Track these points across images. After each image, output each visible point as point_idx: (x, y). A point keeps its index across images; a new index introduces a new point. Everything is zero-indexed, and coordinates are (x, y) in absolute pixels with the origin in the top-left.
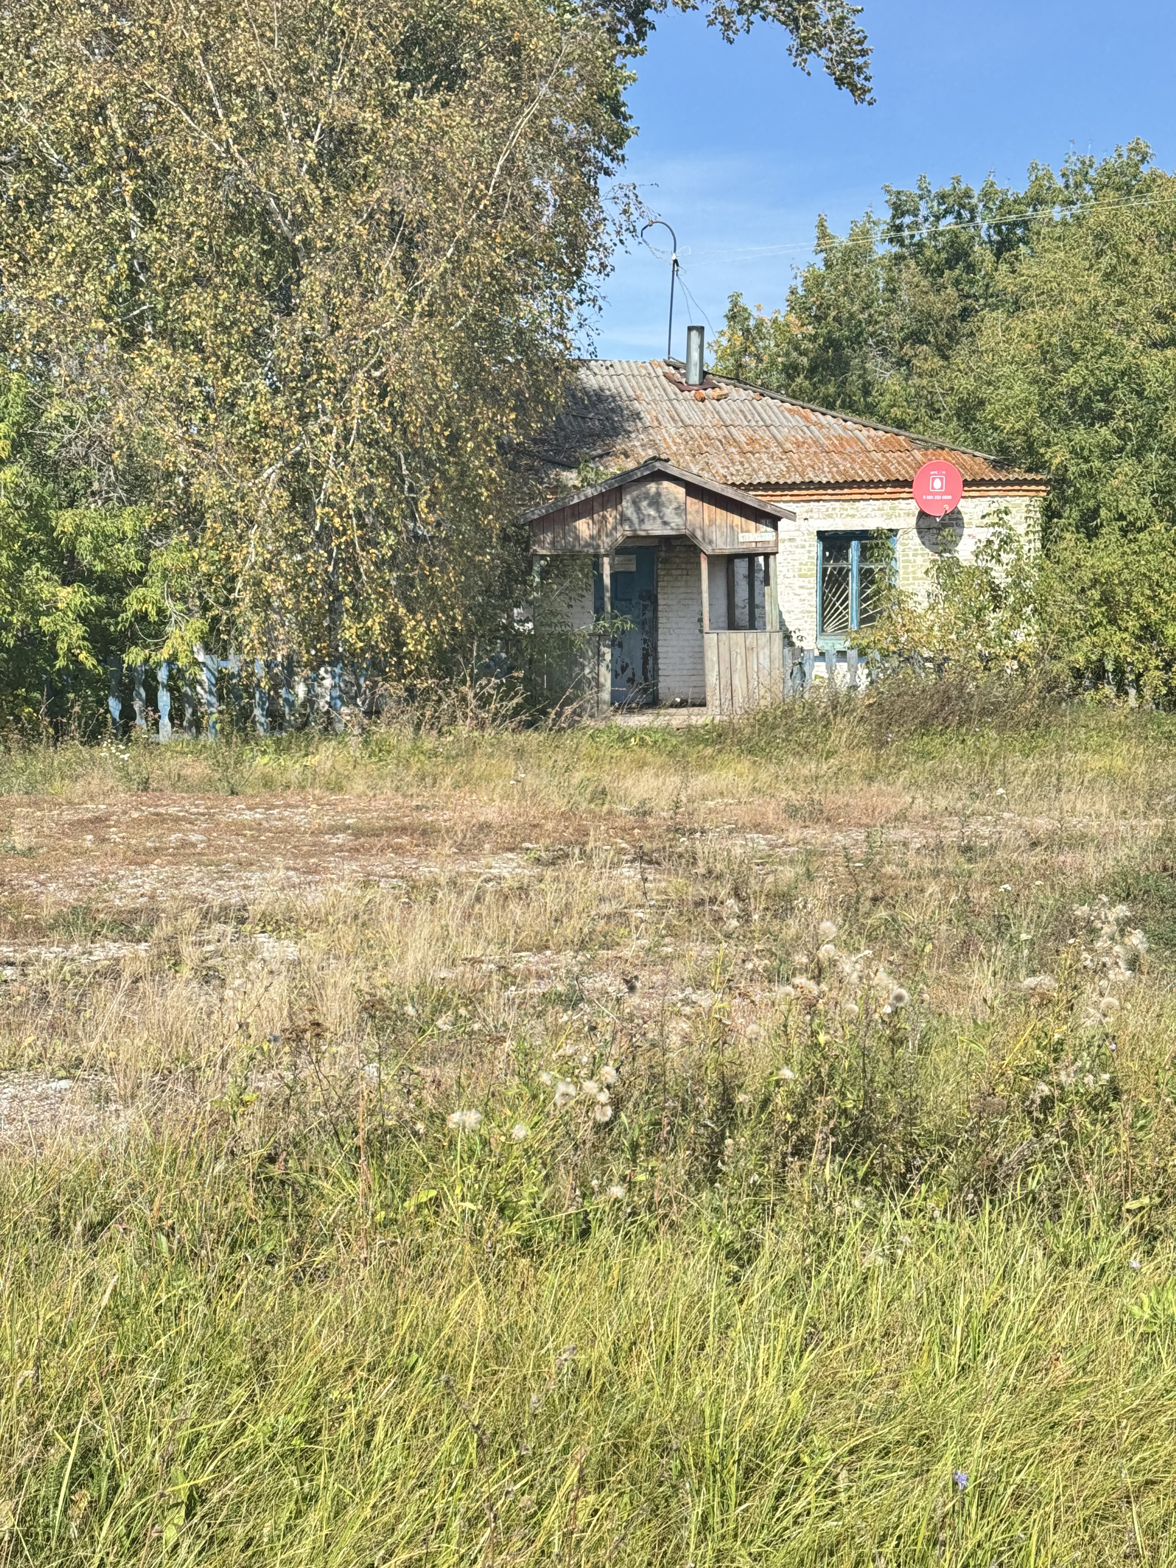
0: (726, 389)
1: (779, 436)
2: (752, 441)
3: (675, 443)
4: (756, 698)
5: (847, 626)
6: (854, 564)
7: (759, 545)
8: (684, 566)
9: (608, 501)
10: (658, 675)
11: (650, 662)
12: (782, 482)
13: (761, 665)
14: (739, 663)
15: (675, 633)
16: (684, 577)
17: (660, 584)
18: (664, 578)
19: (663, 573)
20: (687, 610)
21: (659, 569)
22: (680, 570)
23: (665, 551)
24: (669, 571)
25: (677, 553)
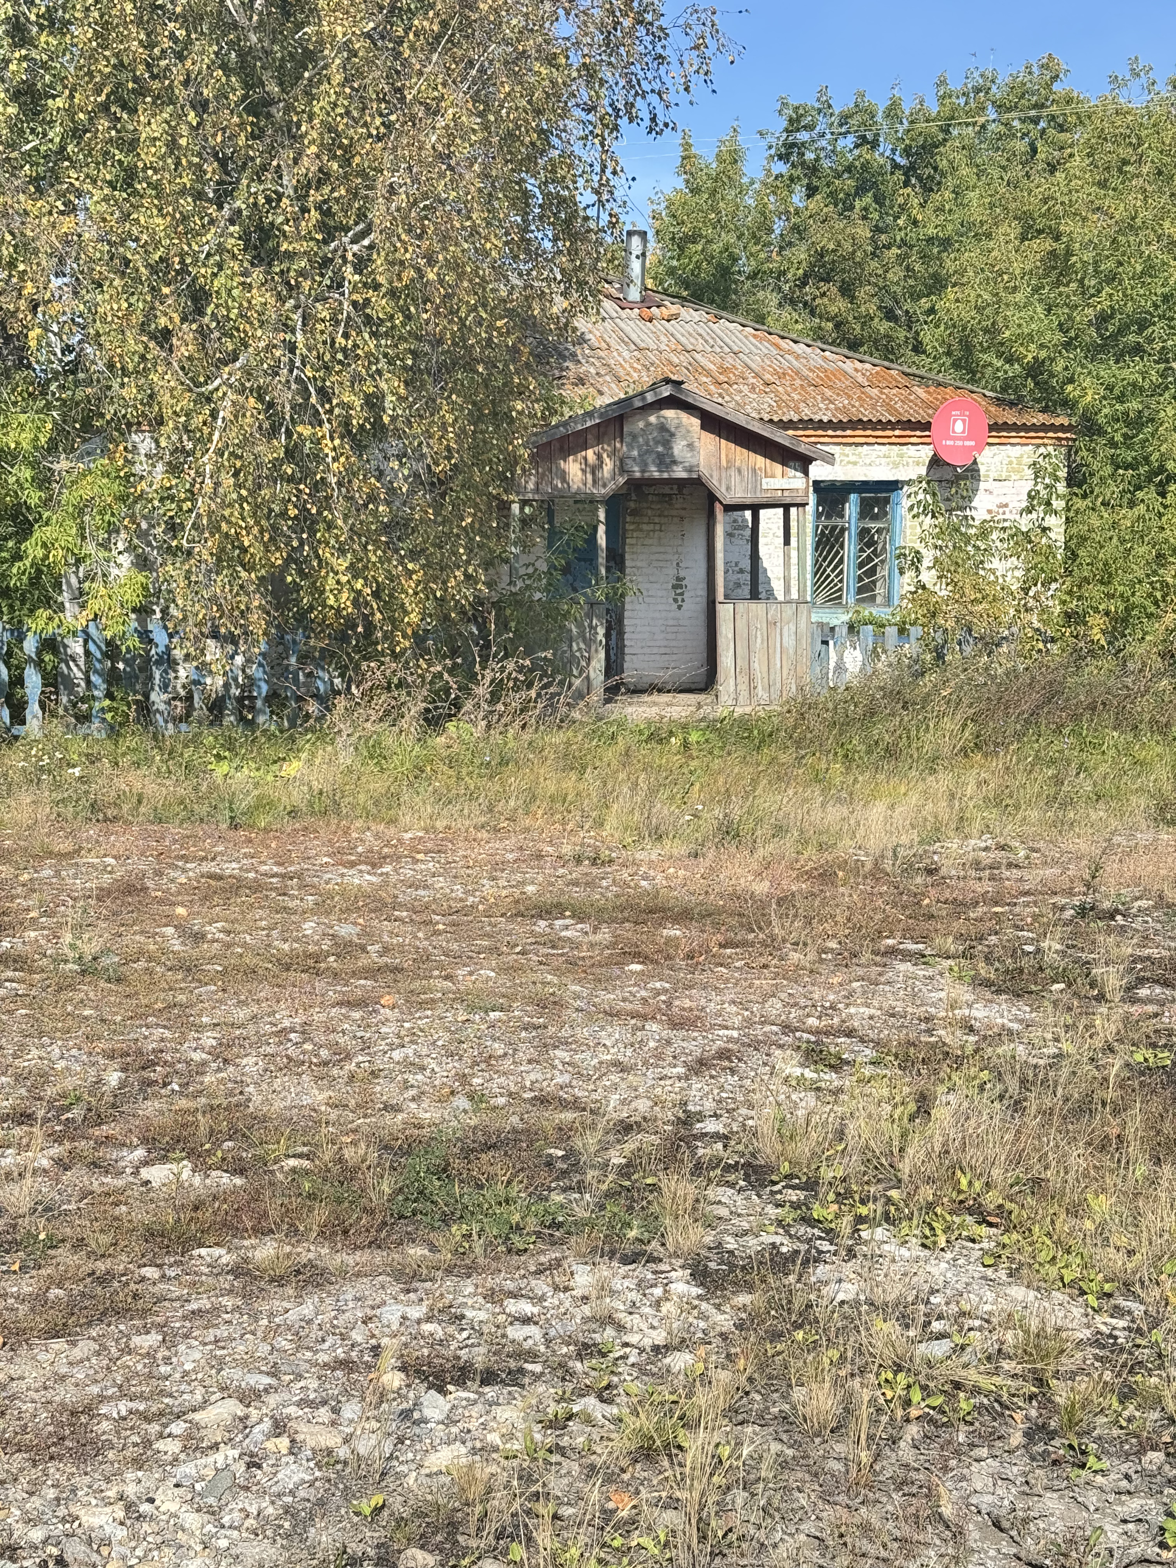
0: (675, 309)
1: (753, 366)
2: (724, 370)
3: (635, 369)
4: (778, 685)
5: (840, 597)
6: (853, 521)
7: (786, 494)
8: (657, 520)
9: (605, 433)
10: (623, 654)
11: (614, 637)
12: (776, 419)
13: (785, 644)
14: (759, 640)
15: (644, 602)
16: (657, 533)
17: (628, 541)
18: (632, 534)
19: (632, 527)
20: (659, 574)
21: (627, 523)
22: (652, 525)
23: (635, 500)
24: (639, 525)
25: (649, 504)
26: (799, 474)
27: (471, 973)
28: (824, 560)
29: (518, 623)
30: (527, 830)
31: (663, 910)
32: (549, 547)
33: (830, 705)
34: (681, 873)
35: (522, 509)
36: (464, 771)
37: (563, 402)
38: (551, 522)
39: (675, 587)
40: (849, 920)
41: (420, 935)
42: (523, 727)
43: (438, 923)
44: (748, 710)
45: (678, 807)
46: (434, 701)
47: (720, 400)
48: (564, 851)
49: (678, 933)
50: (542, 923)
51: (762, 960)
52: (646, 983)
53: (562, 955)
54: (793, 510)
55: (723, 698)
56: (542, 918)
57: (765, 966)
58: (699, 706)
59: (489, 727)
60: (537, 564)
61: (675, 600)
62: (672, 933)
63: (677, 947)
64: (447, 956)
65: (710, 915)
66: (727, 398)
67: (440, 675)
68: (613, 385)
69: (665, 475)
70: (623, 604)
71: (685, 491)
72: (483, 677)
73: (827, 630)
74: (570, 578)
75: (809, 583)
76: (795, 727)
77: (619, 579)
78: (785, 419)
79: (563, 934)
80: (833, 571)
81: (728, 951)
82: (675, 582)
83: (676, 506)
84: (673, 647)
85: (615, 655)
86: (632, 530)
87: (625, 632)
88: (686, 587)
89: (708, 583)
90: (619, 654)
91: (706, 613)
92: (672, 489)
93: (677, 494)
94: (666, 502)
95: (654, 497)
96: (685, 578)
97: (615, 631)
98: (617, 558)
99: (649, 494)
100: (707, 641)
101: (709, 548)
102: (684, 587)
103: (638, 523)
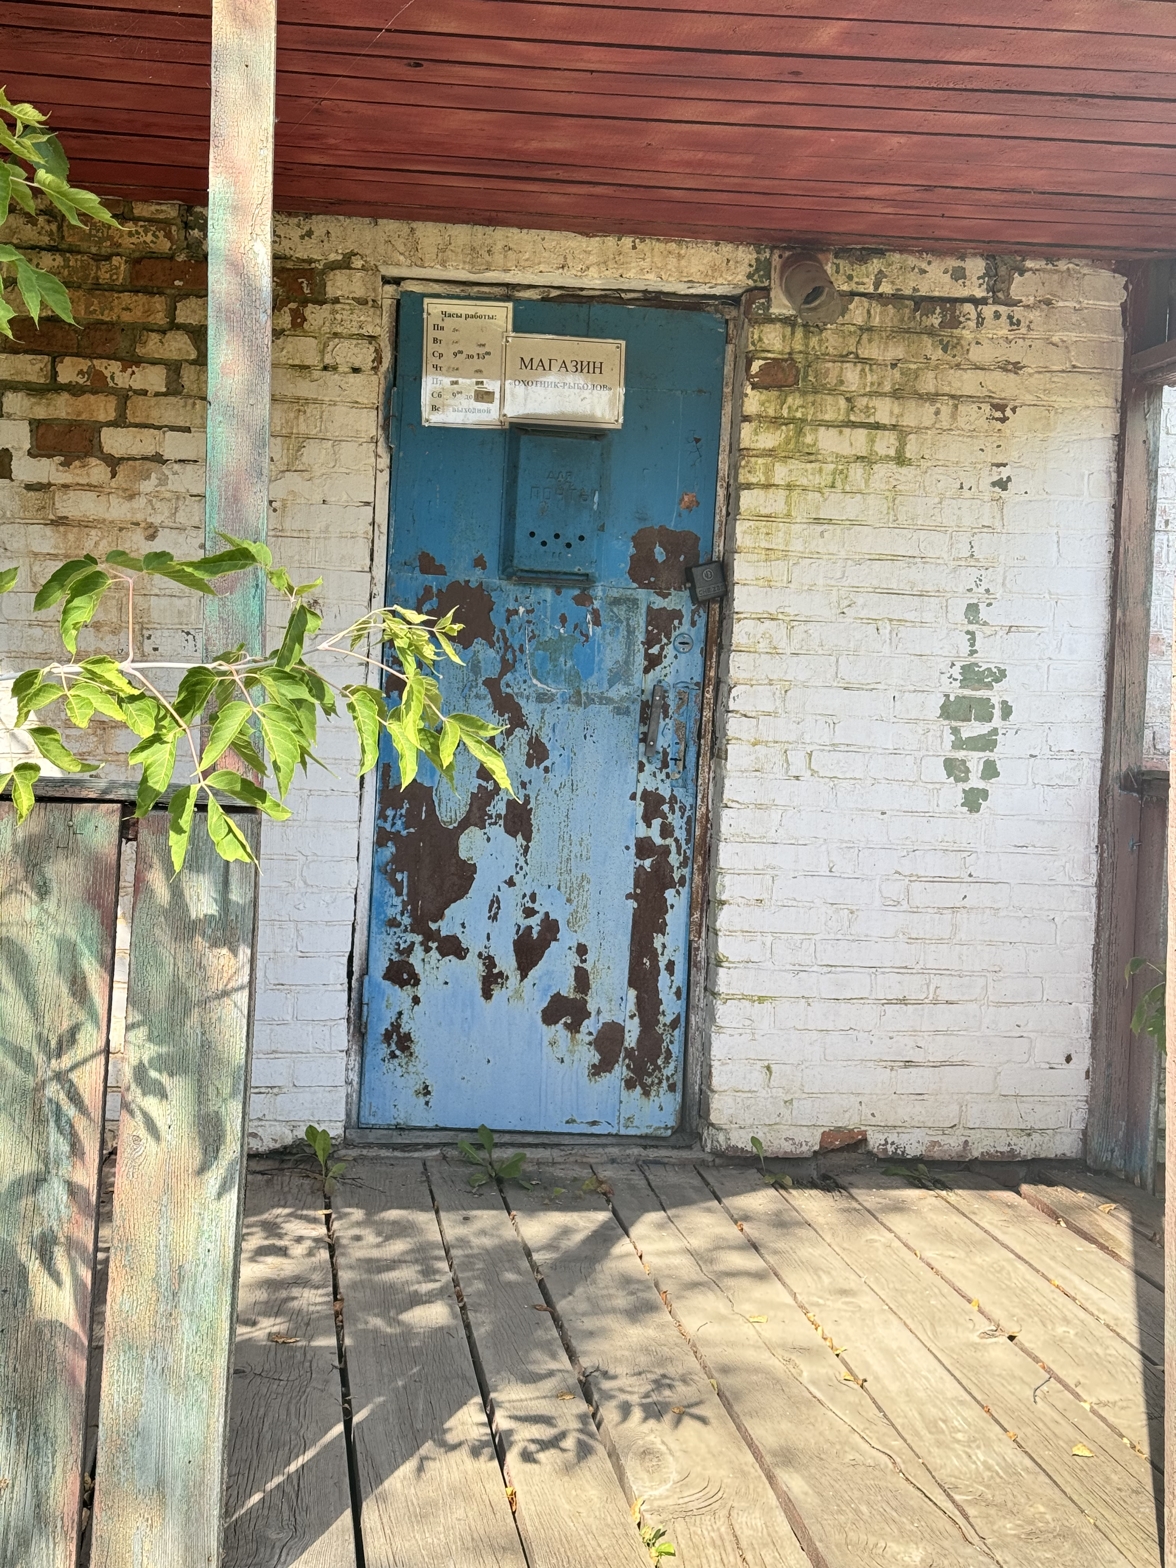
8: (884, 412)
10: (712, 993)
15: (814, 773)
16: (881, 470)
17: (747, 499)
18: (768, 470)
19: (768, 439)
20: (886, 650)
21: (747, 419)
22: (862, 433)
23: (788, 321)
24: (800, 432)
25: (853, 341)
39: (954, 711)
61: (955, 769)
71: (1018, 287)
74: (486, 654)
82: (956, 690)
83: (976, 354)
84: (940, 972)
85: (678, 993)
86: (770, 453)
87: (722, 903)
88: (1007, 711)
89: (1108, 697)
90: (698, 992)
91: (1095, 832)
92: (959, 275)
93: (983, 301)
94: (931, 332)
95: (876, 309)
96: (1002, 675)
97: (684, 891)
98: (704, 576)
99: (853, 294)
100: (1096, 950)
101: (1117, 545)
102: (997, 712)
103: (799, 425)
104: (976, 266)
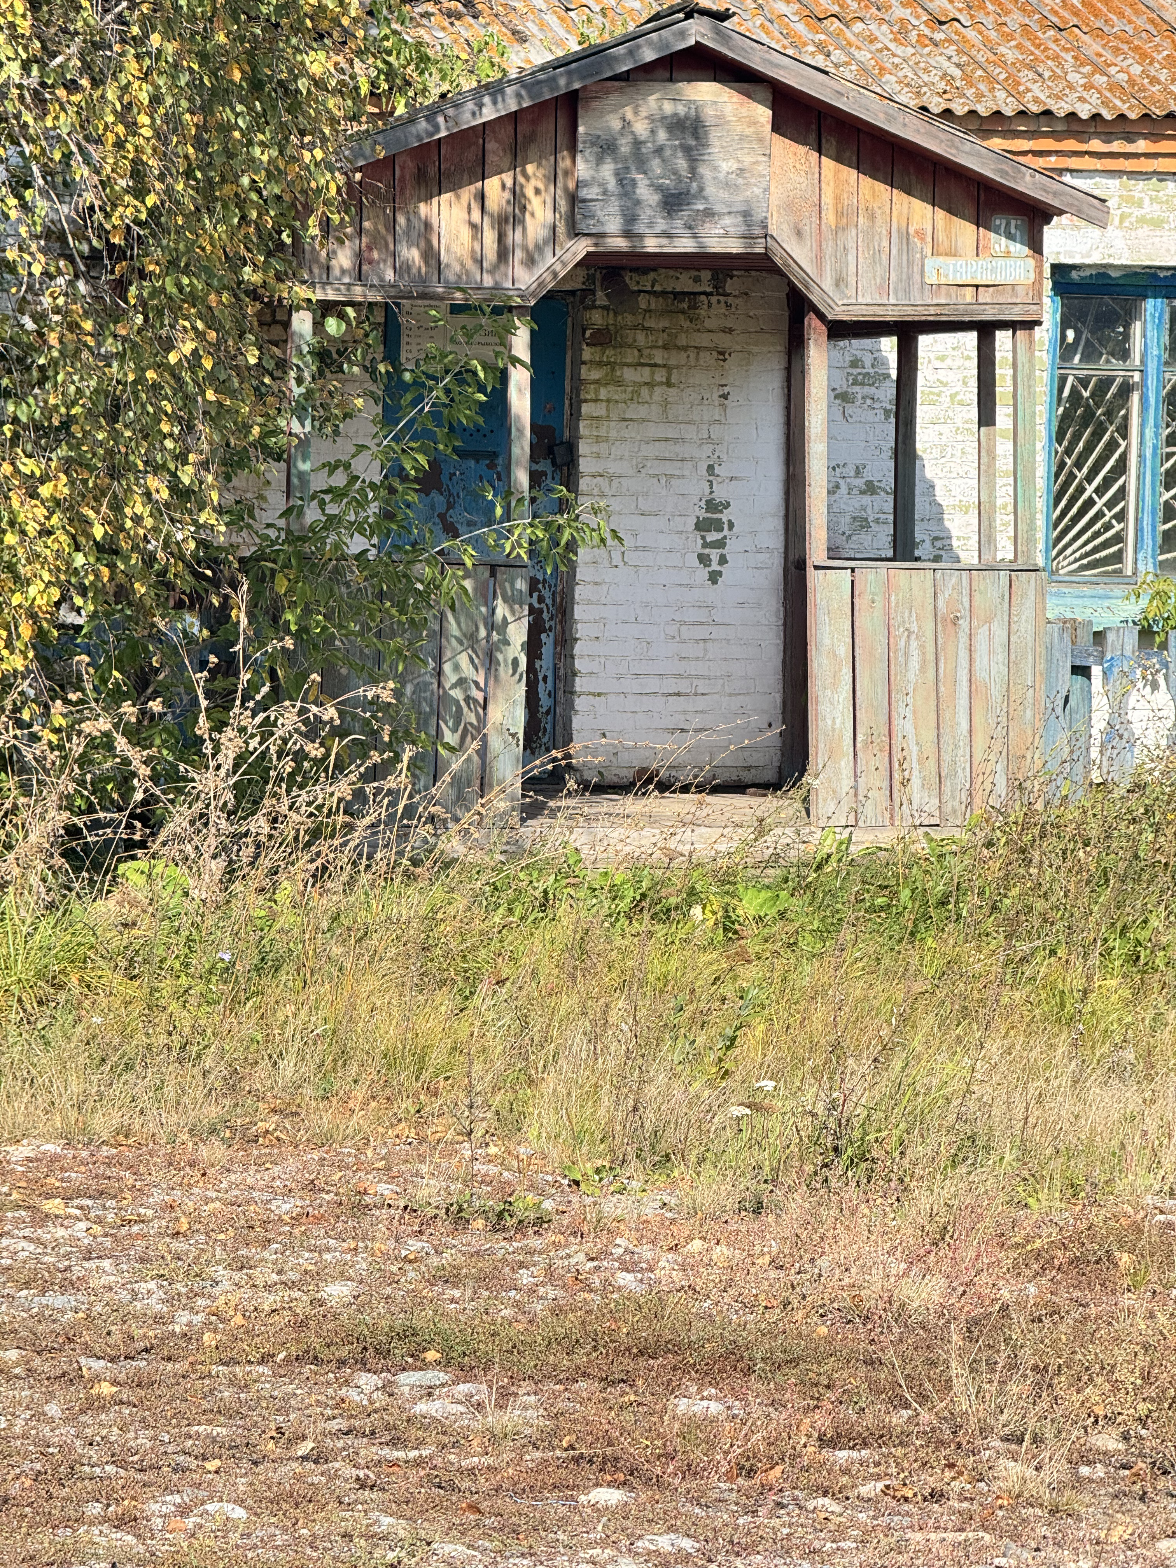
4: (963, 777)
5: (1118, 557)
6: (1152, 367)
7: (985, 296)
8: (659, 357)
9: (531, 139)
10: (570, 692)
11: (547, 651)
12: (960, 110)
13: (981, 674)
14: (914, 663)
15: (625, 563)
16: (658, 390)
17: (585, 408)
18: (597, 392)
19: (595, 374)
20: (664, 492)
21: (584, 363)
22: (647, 369)
23: (605, 308)
24: (613, 369)
25: (640, 317)
26: (1019, 249)
27: (184, 1511)
28: (1079, 465)
29: (307, 611)
30: (324, 1141)
31: (675, 1348)
32: (389, 418)
33: (1094, 831)
34: (721, 1252)
35: (318, 326)
36: (167, 986)
37: (424, 59)
38: (392, 354)
39: (702, 526)
40: (1146, 1377)
41: (53, 1409)
42: (321, 874)
43: (97, 1379)
44: (886, 838)
45: (710, 1083)
46: (91, 809)
47: (820, 61)
48: (422, 1194)
49: (715, 1407)
50: (367, 1381)
51: (930, 1481)
52: (634, 1538)
53: (418, 1463)
54: (1003, 338)
55: (822, 806)
56: (363, 1365)
57: (937, 1496)
58: (762, 828)
59: (230, 872)
60: (359, 465)
61: (704, 559)
62: (698, 1407)
63: (711, 1444)
64: (123, 1464)
65: (793, 1362)
66: (838, 55)
67: (106, 743)
68: (551, 19)
69: (685, 245)
70: (572, 567)
71: (730, 286)
72: (216, 751)
73: (1085, 639)
74: (438, 499)
75: (1041, 522)
76: (1007, 881)
77: (563, 506)
78: (983, 110)
79: (421, 1408)
80: (1100, 491)
81: (842, 1455)
82: (703, 514)
83: (708, 324)
84: (698, 677)
85: (549, 695)
86: (597, 382)
87: (576, 639)
88: (731, 525)
89: (787, 516)
90: (560, 693)
91: (781, 594)
92: (697, 280)
93: (711, 294)
94: (683, 312)
95: (653, 299)
96: (727, 505)
97: (552, 634)
98: (559, 451)
99: (640, 291)
100: (784, 662)
101: (789, 430)
102: (726, 526)
103: (612, 365)
104: (706, 275)
